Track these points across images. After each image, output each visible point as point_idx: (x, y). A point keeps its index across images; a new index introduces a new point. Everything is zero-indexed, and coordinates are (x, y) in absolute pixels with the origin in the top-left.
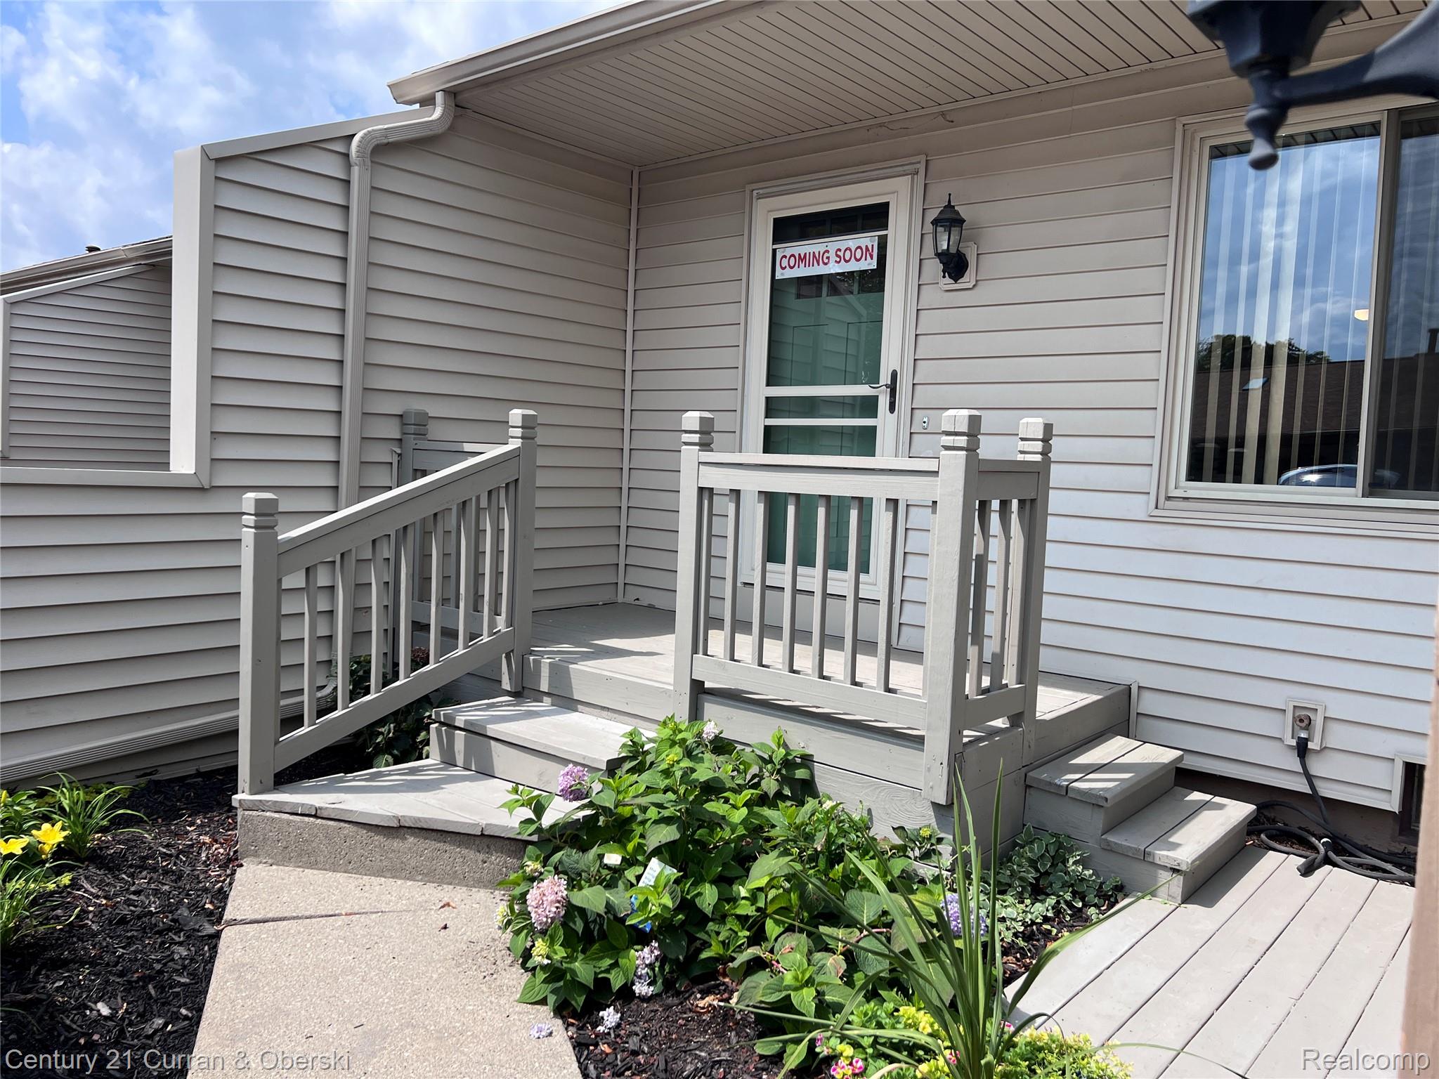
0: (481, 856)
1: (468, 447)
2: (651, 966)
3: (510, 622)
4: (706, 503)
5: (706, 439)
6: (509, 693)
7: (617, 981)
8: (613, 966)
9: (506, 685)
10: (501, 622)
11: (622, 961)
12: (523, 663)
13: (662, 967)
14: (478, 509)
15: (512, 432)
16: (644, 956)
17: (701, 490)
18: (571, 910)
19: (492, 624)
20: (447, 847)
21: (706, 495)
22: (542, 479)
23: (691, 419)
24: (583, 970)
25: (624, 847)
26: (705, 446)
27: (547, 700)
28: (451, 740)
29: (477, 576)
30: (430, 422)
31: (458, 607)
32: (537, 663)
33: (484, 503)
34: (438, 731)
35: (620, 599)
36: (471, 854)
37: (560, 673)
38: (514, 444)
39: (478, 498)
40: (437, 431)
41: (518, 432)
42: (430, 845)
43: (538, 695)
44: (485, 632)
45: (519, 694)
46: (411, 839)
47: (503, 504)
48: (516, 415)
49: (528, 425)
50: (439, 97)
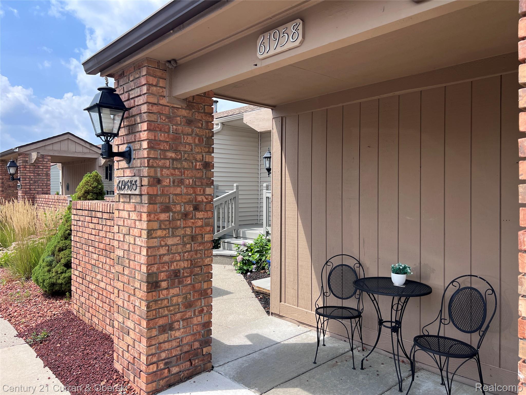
0: (230, 260)
1: (226, 191)
2: (255, 268)
3: (235, 224)
4: (268, 199)
5: (267, 188)
6: (235, 238)
7: (250, 269)
8: (249, 268)
9: (234, 236)
10: (233, 224)
11: (251, 267)
12: (237, 231)
13: (257, 268)
14: (228, 203)
15: (234, 188)
16: (254, 266)
17: (267, 197)
18: (243, 260)
19: (231, 224)
20: (224, 258)
21: (268, 198)
22: (240, 197)
23: (265, 185)
24: (245, 268)
25: (251, 252)
26: (267, 189)
27: (242, 238)
28: (224, 245)
29: (229, 217)
30: (219, 186)
31: (225, 222)
32: (240, 231)
33: (229, 202)
34: (222, 243)
35: (259, 223)
36: (228, 259)
37: (244, 233)
38: (235, 190)
39: (228, 200)
40: (220, 188)
41: (235, 188)
42: (222, 258)
43: (240, 237)
44: (230, 226)
45: (236, 238)
46: (219, 257)
47: (233, 202)
48: (235, 185)
49: (237, 187)
50: (220, 124)
